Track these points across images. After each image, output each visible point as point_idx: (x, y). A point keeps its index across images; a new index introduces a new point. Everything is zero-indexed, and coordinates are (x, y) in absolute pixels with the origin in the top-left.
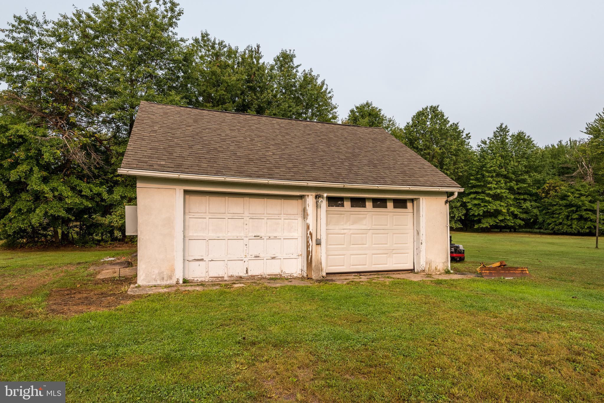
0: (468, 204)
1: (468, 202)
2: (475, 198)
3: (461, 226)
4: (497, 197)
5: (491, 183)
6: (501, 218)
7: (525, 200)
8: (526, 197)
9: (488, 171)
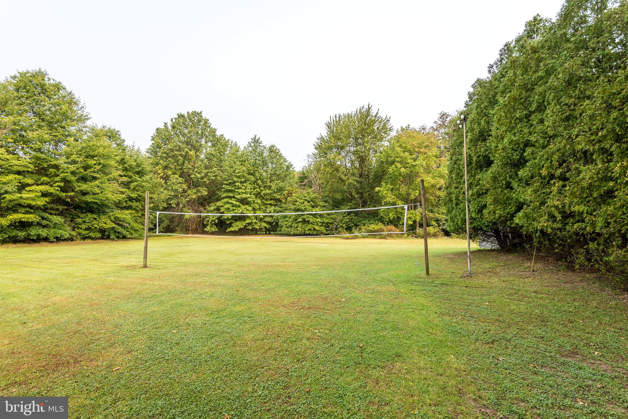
0: (221, 208)
1: (222, 206)
2: (228, 203)
3: (216, 230)
4: (244, 202)
5: (241, 188)
6: (248, 221)
7: (271, 205)
8: (272, 202)
9: (236, 177)
